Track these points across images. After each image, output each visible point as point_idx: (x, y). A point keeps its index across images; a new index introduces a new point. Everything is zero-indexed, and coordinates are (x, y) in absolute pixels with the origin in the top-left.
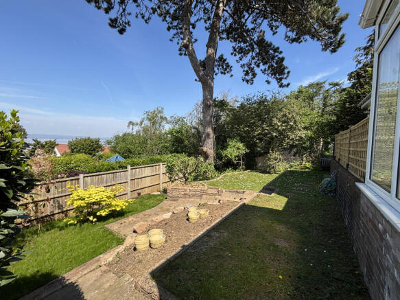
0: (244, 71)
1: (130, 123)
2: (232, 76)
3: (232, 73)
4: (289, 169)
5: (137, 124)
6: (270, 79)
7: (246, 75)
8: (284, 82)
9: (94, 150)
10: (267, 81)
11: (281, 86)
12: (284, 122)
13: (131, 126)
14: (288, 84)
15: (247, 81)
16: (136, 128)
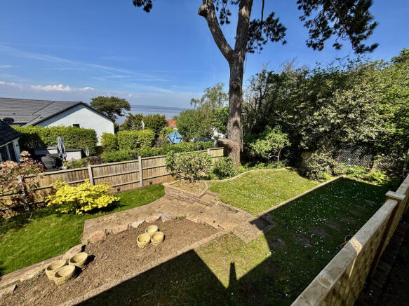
0: (310, 31)
1: (193, 100)
2: (285, 42)
3: (285, 38)
4: (344, 176)
5: (198, 101)
6: (340, 41)
7: (313, 36)
8: (367, 43)
9: (161, 125)
10: (335, 45)
11: (360, 50)
12: (342, 111)
13: (194, 104)
14: (375, 46)
15: (315, 46)
16: (198, 105)
